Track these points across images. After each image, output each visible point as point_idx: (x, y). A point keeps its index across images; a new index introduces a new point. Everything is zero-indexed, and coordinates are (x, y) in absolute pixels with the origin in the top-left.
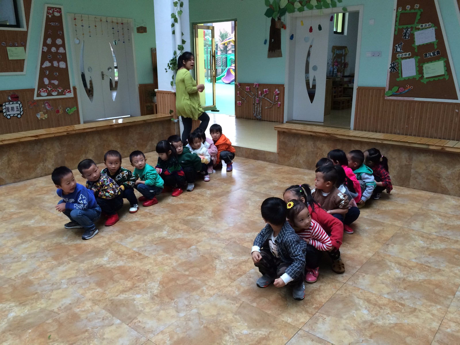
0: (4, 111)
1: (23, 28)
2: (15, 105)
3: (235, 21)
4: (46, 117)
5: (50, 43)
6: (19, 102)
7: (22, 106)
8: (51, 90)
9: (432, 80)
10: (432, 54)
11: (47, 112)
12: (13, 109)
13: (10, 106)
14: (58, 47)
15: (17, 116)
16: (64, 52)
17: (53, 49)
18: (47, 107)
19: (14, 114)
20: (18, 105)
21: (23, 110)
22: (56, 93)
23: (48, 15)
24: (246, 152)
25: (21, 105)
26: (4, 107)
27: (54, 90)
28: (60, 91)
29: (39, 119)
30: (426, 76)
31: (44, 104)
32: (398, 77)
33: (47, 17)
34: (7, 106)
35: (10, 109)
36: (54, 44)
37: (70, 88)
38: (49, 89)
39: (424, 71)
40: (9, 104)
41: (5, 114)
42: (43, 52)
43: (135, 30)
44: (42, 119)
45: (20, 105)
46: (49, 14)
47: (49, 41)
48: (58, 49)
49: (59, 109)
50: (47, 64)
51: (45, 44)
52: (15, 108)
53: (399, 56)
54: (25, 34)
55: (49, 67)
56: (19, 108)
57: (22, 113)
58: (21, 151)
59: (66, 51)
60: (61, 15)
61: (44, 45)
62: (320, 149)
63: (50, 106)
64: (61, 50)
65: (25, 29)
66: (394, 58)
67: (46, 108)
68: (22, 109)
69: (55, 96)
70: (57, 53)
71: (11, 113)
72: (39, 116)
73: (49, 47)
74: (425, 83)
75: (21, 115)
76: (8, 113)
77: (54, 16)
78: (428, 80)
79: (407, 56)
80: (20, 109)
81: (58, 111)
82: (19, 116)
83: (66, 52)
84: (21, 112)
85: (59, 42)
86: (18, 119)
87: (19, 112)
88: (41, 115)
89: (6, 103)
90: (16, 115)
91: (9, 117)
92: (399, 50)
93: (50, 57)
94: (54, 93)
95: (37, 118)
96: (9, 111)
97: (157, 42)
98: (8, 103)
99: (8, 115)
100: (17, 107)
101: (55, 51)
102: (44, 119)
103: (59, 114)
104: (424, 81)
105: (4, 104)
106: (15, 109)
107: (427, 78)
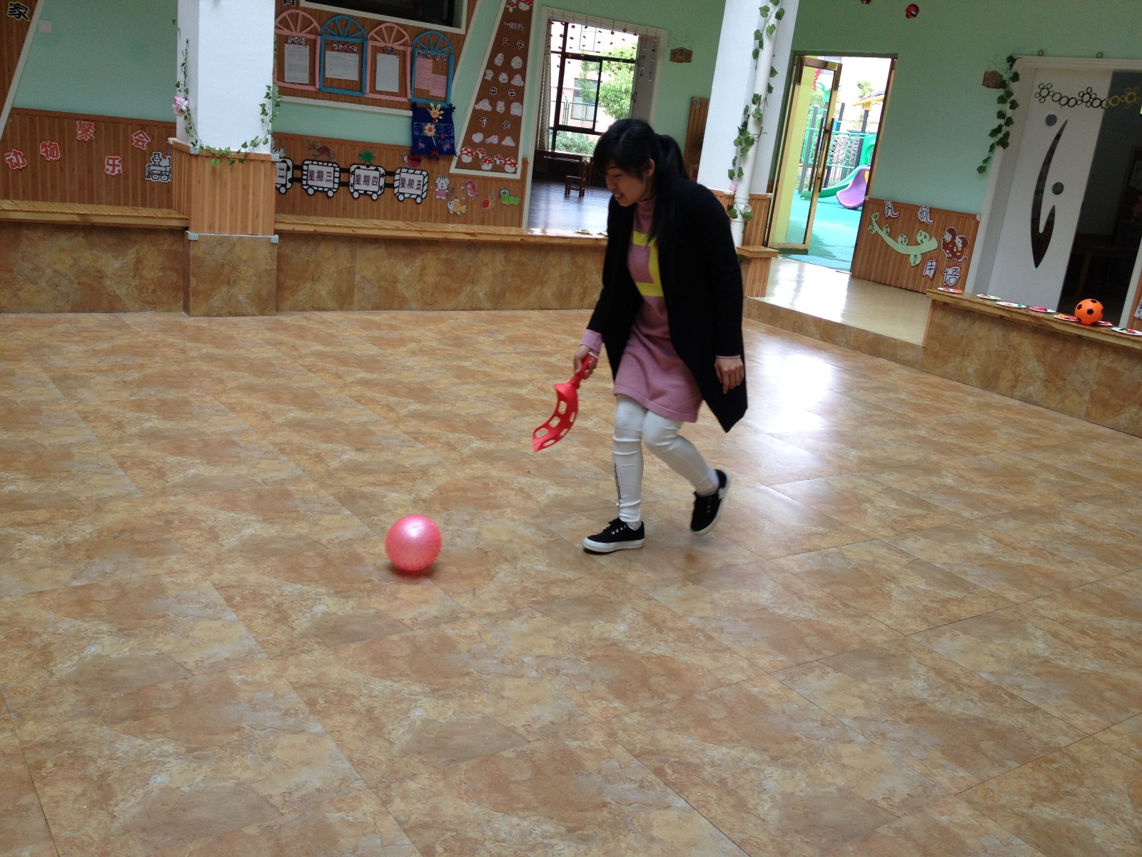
0: (396, 184)
1: (459, 27)
2: (417, 178)
3: (894, 57)
4: (464, 212)
5: (500, 65)
6: (425, 173)
7: (427, 182)
8: (483, 157)
11: (466, 202)
12: (411, 183)
13: (407, 177)
14: (511, 73)
15: (416, 199)
16: (522, 84)
17: (503, 78)
18: (469, 192)
19: (411, 194)
20: (421, 178)
21: (427, 190)
22: (490, 166)
23: (507, 6)
24: (856, 337)
25: (426, 180)
26: (397, 177)
27: (487, 160)
28: (498, 162)
29: (451, 212)
31: (466, 185)
33: (506, 10)
34: (403, 175)
35: (407, 182)
36: (506, 67)
37: (516, 159)
38: (480, 156)
40: (407, 172)
41: (396, 191)
42: (484, 80)
43: (668, 55)
44: (455, 213)
45: (424, 178)
46: (509, 4)
47: (499, 60)
48: (511, 78)
49: (489, 199)
50: (485, 105)
51: (491, 65)
52: (416, 183)
54: (461, 39)
55: (487, 111)
56: (421, 183)
57: (424, 196)
58: (443, 256)
59: (525, 82)
60: (531, 8)
61: (487, 68)
62: (1014, 348)
63: (474, 190)
64: (517, 81)
65: (461, 31)
67: (467, 194)
68: (425, 188)
69: (486, 172)
70: (509, 85)
71: (406, 190)
72: (451, 207)
73: (497, 71)
75: (422, 199)
76: (402, 190)
77: (517, 10)
80: (424, 185)
81: (486, 204)
82: (419, 200)
83: (524, 86)
84: (423, 193)
85: (516, 63)
86: (415, 206)
87: (419, 192)
88: (455, 206)
89: (403, 170)
90: (414, 197)
91: (401, 198)
93: (493, 92)
94: (487, 166)
95: (448, 210)
96: (403, 186)
97: (714, 87)
98: (406, 170)
99: (401, 193)
100: (420, 181)
101: (506, 82)
102: (459, 213)
103: (486, 209)
105: (398, 171)
106: (415, 186)
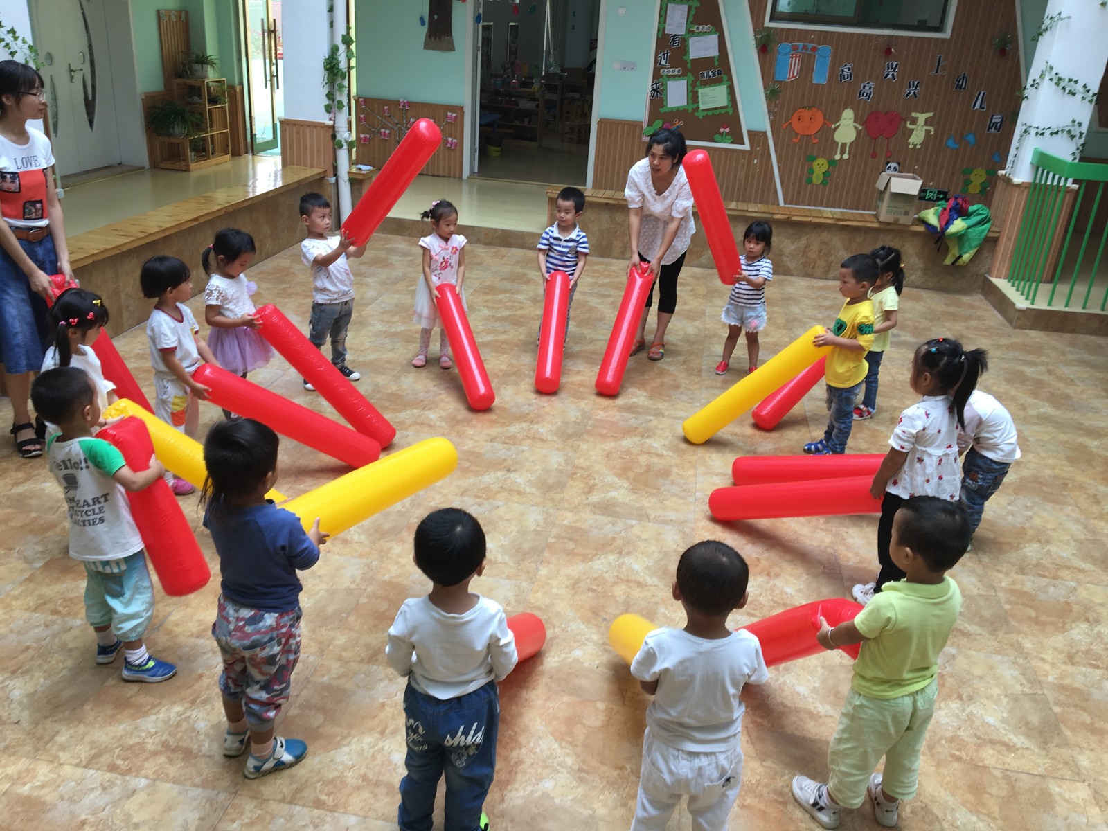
9: (710, 113)
10: (711, 74)
30: (702, 107)
32: (663, 106)
39: (700, 99)
53: (665, 72)
66: (657, 75)
74: (701, 117)
78: (705, 113)
79: (676, 73)
92: (663, 62)
104: (700, 115)
107: (703, 110)
